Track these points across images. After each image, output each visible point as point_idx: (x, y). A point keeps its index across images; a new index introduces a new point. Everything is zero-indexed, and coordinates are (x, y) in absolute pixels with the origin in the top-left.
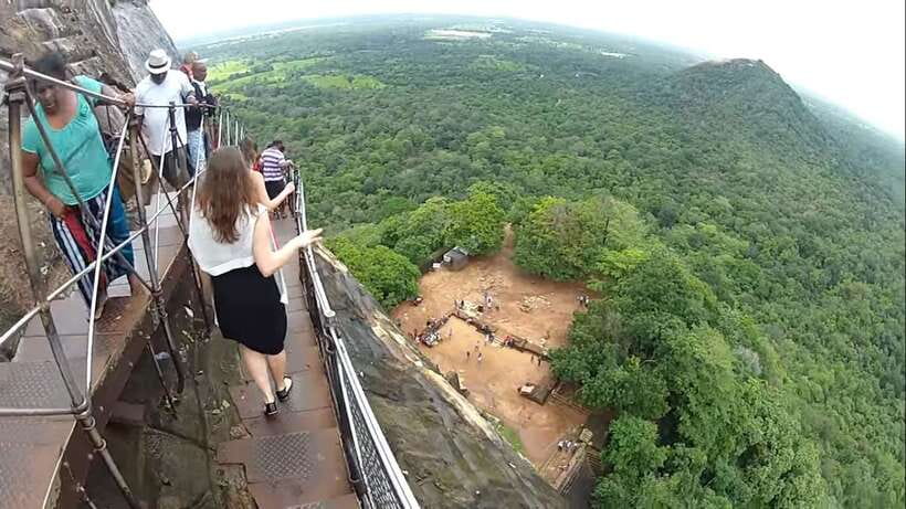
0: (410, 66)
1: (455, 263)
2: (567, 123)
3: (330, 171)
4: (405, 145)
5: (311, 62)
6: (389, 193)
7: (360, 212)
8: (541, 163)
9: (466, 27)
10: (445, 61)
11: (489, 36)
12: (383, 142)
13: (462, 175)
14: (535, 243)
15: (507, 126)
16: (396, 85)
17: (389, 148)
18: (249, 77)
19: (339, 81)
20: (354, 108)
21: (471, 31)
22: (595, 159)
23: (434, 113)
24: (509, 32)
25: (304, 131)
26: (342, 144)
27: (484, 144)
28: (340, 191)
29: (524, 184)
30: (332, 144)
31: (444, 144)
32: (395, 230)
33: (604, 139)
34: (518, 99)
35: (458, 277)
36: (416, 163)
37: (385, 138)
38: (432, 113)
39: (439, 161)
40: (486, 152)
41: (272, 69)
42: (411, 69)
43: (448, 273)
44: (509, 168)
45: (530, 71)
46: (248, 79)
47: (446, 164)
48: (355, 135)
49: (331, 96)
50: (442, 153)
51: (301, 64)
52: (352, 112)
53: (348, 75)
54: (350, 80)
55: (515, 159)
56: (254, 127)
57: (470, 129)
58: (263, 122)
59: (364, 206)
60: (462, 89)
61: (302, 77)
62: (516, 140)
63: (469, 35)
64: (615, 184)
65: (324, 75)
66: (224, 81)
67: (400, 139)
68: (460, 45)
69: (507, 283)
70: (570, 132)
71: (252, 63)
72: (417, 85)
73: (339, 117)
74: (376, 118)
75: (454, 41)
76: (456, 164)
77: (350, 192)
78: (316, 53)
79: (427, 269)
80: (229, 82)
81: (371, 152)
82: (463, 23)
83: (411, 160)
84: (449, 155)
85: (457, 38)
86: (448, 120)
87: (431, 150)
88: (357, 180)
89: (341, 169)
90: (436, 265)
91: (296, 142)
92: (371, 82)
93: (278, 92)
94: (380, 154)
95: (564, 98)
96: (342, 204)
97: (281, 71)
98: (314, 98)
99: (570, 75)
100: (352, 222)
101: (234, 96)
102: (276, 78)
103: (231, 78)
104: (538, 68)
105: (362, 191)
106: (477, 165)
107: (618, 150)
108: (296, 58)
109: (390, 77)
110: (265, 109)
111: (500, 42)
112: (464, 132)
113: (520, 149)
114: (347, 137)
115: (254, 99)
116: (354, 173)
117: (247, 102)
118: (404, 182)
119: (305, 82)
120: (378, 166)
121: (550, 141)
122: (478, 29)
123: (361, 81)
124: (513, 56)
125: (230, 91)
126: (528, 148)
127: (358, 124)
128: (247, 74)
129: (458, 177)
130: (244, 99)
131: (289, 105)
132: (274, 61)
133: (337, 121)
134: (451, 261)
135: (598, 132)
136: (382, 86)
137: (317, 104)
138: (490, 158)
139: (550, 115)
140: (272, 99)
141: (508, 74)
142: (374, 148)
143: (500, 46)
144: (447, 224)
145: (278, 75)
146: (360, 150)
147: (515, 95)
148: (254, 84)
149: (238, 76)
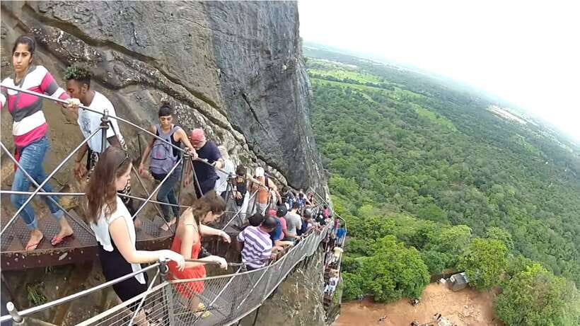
0: (475, 124)
1: (455, 285)
2: (551, 201)
3: (404, 169)
4: (455, 174)
5: (418, 96)
6: (433, 201)
7: (411, 204)
8: (528, 223)
9: (513, 112)
10: (496, 129)
11: (525, 123)
12: (444, 165)
13: (481, 210)
14: (515, 297)
15: (518, 188)
16: (463, 132)
17: (446, 171)
18: (378, 88)
19: (431, 115)
20: (434, 136)
21: (515, 115)
22: (557, 234)
23: (480, 161)
24: (536, 125)
25: (399, 137)
26: (418, 155)
27: (501, 195)
28: (405, 185)
29: (513, 233)
30: (412, 152)
31: (477, 184)
32: (427, 232)
33: (567, 222)
34: (529, 173)
35: (451, 297)
36: (457, 189)
37: (445, 164)
38: (478, 160)
39: (471, 194)
40: (500, 201)
41: (394, 89)
42: (475, 126)
43: (448, 290)
44: (509, 218)
45: (541, 156)
46: (377, 89)
47: (474, 198)
48: (428, 153)
49: (423, 122)
50: (475, 190)
51: (412, 95)
52: (432, 138)
53: (437, 114)
54: (438, 117)
55: (514, 214)
56: (370, 120)
57: (497, 181)
58: (377, 119)
59: (415, 201)
60: (500, 152)
61: (410, 103)
62: (520, 200)
63: (513, 118)
64: (561, 257)
65: (423, 108)
66: (362, 84)
67: (454, 169)
68: (506, 122)
69: (480, 318)
70: (552, 209)
71: (383, 81)
72: (476, 138)
73: (423, 137)
74: (445, 148)
75: (504, 119)
76: (480, 201)
77: (411, 188)
78: (423, 92)
79: (435, 279)
80: (365, 86)
81: (434, 169)
82: (512, 109)
83: (455, 185)
84: (478, 192)
85: (506, 118)
86: (485, 169)
87: (469, 185)
88: (419, 183)
89: (411, 171)
90: (443, 281)
91: (391, 141)
92: (450, 124)
93: (391, 105)
94: (439, 172)
95: (554, 183)
96: (403, 193)
97: (399, 94)
98: (413, 119)
99: (562, 168)
100: (402, 207)
101: (365, 96)
102: (394, 97)
103: (367, 84)
104: (546, 156)
105: (418, 191)
106: (492, 207)
107: (572, 233)
108: (410, 90)
109: (461, 126)
110: (381, 112)
111: (530, 130)
112: (492, 182)
113: (519, 207)
114: (423, 152)
115: (376, 103)
116: (419, 177)
117: (372, 103)
118: (445, 198)
119: (410, 107)
120: (435, 181)
121: (538, 210)
122: (520, 116)
123: (443, 121)
124: (534, 141)
125: (364, 91)
126: (524, 210)
127: (432, 147)
128: (377, 86)
129: (478, 210)
130: (370, 100)
131: (396, 116)
132: (396, 86)
133: (421, 139)
134: (454, 283)
135: (566, 215)
136: (455, 130)
137: (414, 124)
138: (500, 206)
139: (544, 192)
140: (388, 108)
141: (529, 154)
142: (436, 167)
143: (529, 132)
144: (466, 254)
145: (396, 95)
146: (428, 165)
147: (529, 170)
148: (379, 93)
149: (371, 85)
